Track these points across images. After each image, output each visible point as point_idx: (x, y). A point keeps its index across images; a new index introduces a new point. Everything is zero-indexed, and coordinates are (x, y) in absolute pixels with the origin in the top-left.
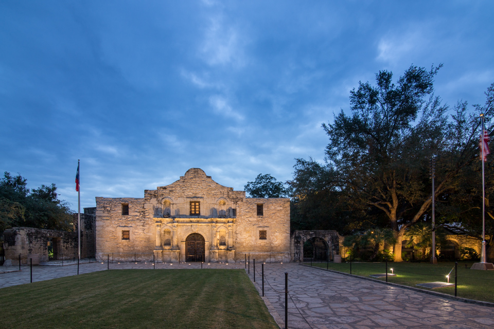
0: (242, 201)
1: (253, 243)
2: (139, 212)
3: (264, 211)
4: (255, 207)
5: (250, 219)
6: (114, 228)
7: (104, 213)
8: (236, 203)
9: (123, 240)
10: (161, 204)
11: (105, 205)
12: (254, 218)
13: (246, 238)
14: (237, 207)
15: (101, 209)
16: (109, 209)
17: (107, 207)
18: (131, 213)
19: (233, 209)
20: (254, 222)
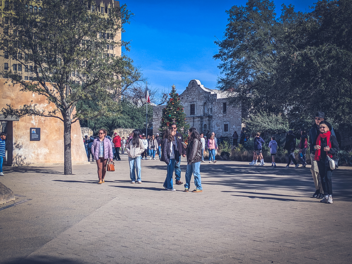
0: (215, 101)
3: (227, 109)
4: (222, 106)
8: (212, 103)
12: (222, 114)
14: (213, 107)
19: (211, 108)
20: (221, 118)
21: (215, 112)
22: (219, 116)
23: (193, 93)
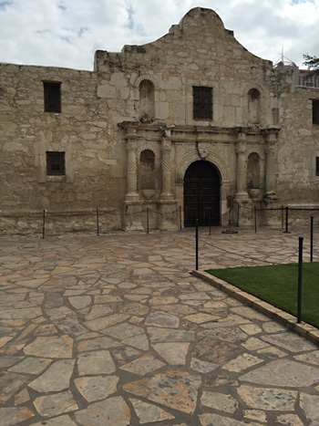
0: (288, 92)
1: (306, 184)
2: (86, 105)
6: (27, 144)
8: (278, 95)
9: (50, 177)
10: (134, 88)
12: (308, 130)
13: (293, 174)
16: (11, 92)
17: (7, 86)
19: (273, 110)
20: (307, 139)
21: (288, 121)
22: (298, 133)
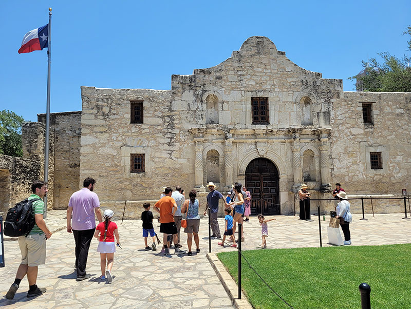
0: (338, 97)
1: (360, 177)
2: (163, 117)
3: (375, 116)
4: (360, 109)
5: (354, 131)
6: (116, 149)
7: (96, 117)
9: (133, 174)
10: (202, 101)
11: (100, 103)
12: (360, 129)
13: (348, 168)
14: (331, 109)
15: (92, 111)
16: (106, 110)
17: (102, 106)
18: (148, 118)
19: (324, 113)
20: (360, 136)
21: (339, 121)
22: (350, 132)
23: (260, 70)
